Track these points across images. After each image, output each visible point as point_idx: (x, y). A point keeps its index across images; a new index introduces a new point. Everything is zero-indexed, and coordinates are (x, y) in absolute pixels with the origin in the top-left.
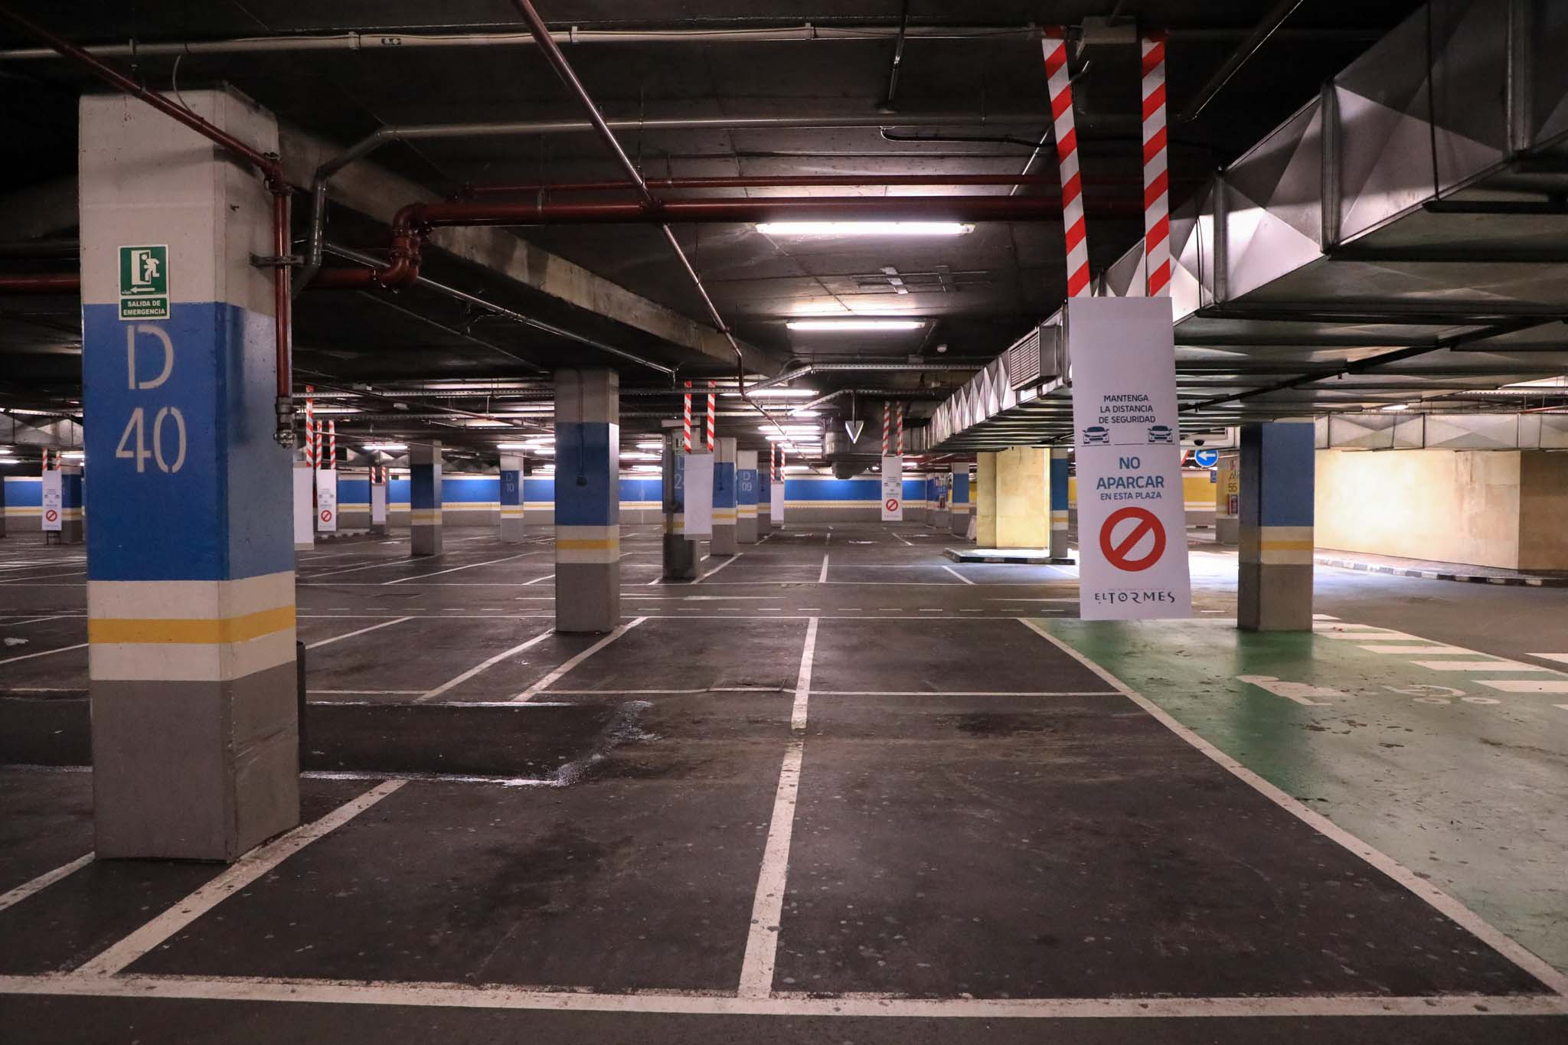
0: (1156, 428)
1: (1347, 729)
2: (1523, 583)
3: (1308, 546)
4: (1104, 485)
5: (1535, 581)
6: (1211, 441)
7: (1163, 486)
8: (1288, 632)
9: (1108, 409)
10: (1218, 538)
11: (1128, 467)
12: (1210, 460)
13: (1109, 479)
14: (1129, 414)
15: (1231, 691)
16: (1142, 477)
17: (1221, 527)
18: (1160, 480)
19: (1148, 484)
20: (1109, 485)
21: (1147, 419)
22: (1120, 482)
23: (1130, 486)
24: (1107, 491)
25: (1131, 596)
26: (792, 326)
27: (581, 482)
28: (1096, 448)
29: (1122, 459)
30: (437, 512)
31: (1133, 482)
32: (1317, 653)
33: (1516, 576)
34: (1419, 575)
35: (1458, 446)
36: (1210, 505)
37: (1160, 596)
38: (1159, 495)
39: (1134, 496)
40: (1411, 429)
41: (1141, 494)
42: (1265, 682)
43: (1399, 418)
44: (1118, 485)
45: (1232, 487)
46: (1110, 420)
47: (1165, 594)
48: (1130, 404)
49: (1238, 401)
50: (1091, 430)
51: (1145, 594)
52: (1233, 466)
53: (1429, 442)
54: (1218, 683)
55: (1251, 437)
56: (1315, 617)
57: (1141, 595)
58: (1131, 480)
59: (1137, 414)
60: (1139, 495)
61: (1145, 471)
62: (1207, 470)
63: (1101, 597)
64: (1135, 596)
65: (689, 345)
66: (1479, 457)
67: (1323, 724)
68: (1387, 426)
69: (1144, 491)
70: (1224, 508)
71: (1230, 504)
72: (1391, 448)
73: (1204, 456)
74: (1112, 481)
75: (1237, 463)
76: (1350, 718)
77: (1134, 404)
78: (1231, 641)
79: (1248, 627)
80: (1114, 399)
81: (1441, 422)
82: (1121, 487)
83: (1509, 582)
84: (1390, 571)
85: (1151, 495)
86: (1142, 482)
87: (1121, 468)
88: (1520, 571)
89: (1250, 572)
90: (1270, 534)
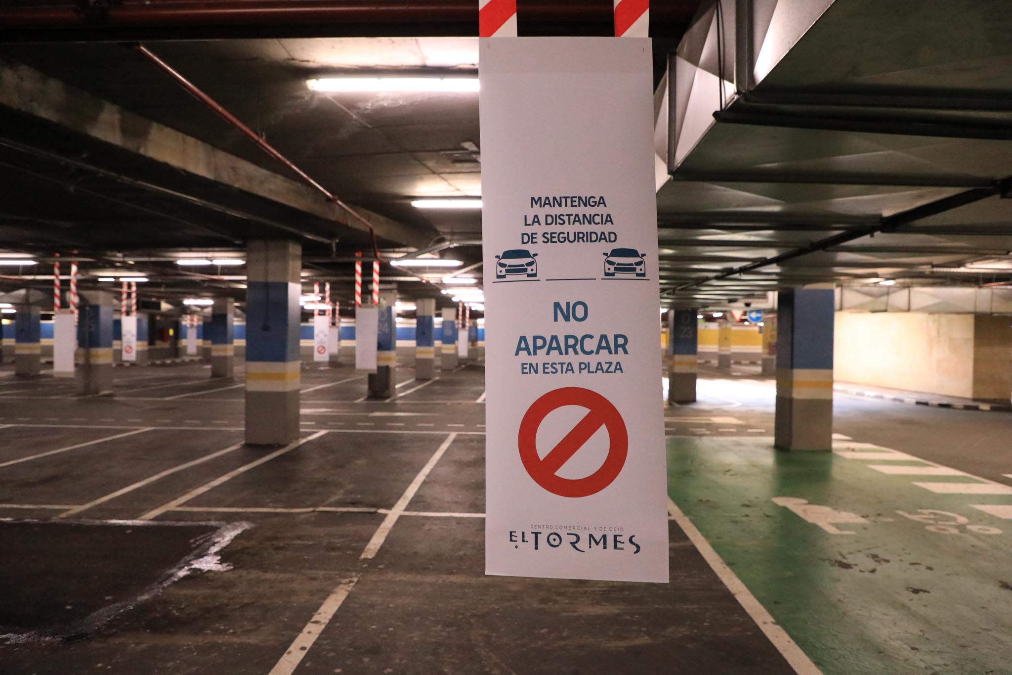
0: (617, 253)
1: (872, 567)
2: (976, 408)
3: (829, 384)
4: (527, 349)
5: (985, 407)
6: (756, 304)
7: (626, 352)
8: (813, 452)
9: (536, 218)
10: (764, 370)
11: (567, 319)
12: (758, 319)
13: (535, 338)
14: (571, 229)
15: (768, 516)
16: (591, 337)
17: (765, 364)
18: (621, 341)
19: (600, 347)
20: (536, 348)
21: (602, 237)
22: (553, 344)
23: (571, 350)
24: (532, 359)
25: (567, 539)
26: (416, 204)
27: (266, 328)
28: (517, 286)
29: (557, 305)
30: (229, 346)
31: (575, 344)
32: (837, 472)
33: (971, 403)
34: (901, 401)
35: (931, 311)
36: (758, 348)
37: (616, 542)
38: (619, 367)
39: (576, 368)
40: (900, 298)
41: (588, 366)
42: (796, 505)
43: (891, 289)
44: (550, 348)
45: (772, 336)
46: (539, 238)
47: (625, 538)
48: (574, 211)
49: (774, 265)
50: (508, 254)
51: (591, 536)
52: (773, 323)
53: (913, 306)
54: (756, 506)
55: (786, 300)
56: (835, 436)
57: (585, 538)
58: (571, 342)
59: (586, 228)
60: (586, 366)
61: (594, 326)
62: (756, 325)
63: (520, 538)
64: (574, 539)
65: (334, 219)
66: (944, 318)
67: (850, 560)
68: (882, 295)
69: (593, 360)
70: (767, 351)
71: (771, 348)
72: (886, 311)
73: (754, 315)
74: (540, 343)
75: (775, 321)
76: (874, 551)
77: (582, 210)
78: (768, 459)
79: (782, 447)
80: (547, 202)
81: (921, 293)
82: (554, 353)
83: (967, 408)
84: (881, 397)
85: (605, 367)
86: (591, 345)
87: (556, 319)
88: (974, 400)
89: (784, 403)
90: (800, 375)
